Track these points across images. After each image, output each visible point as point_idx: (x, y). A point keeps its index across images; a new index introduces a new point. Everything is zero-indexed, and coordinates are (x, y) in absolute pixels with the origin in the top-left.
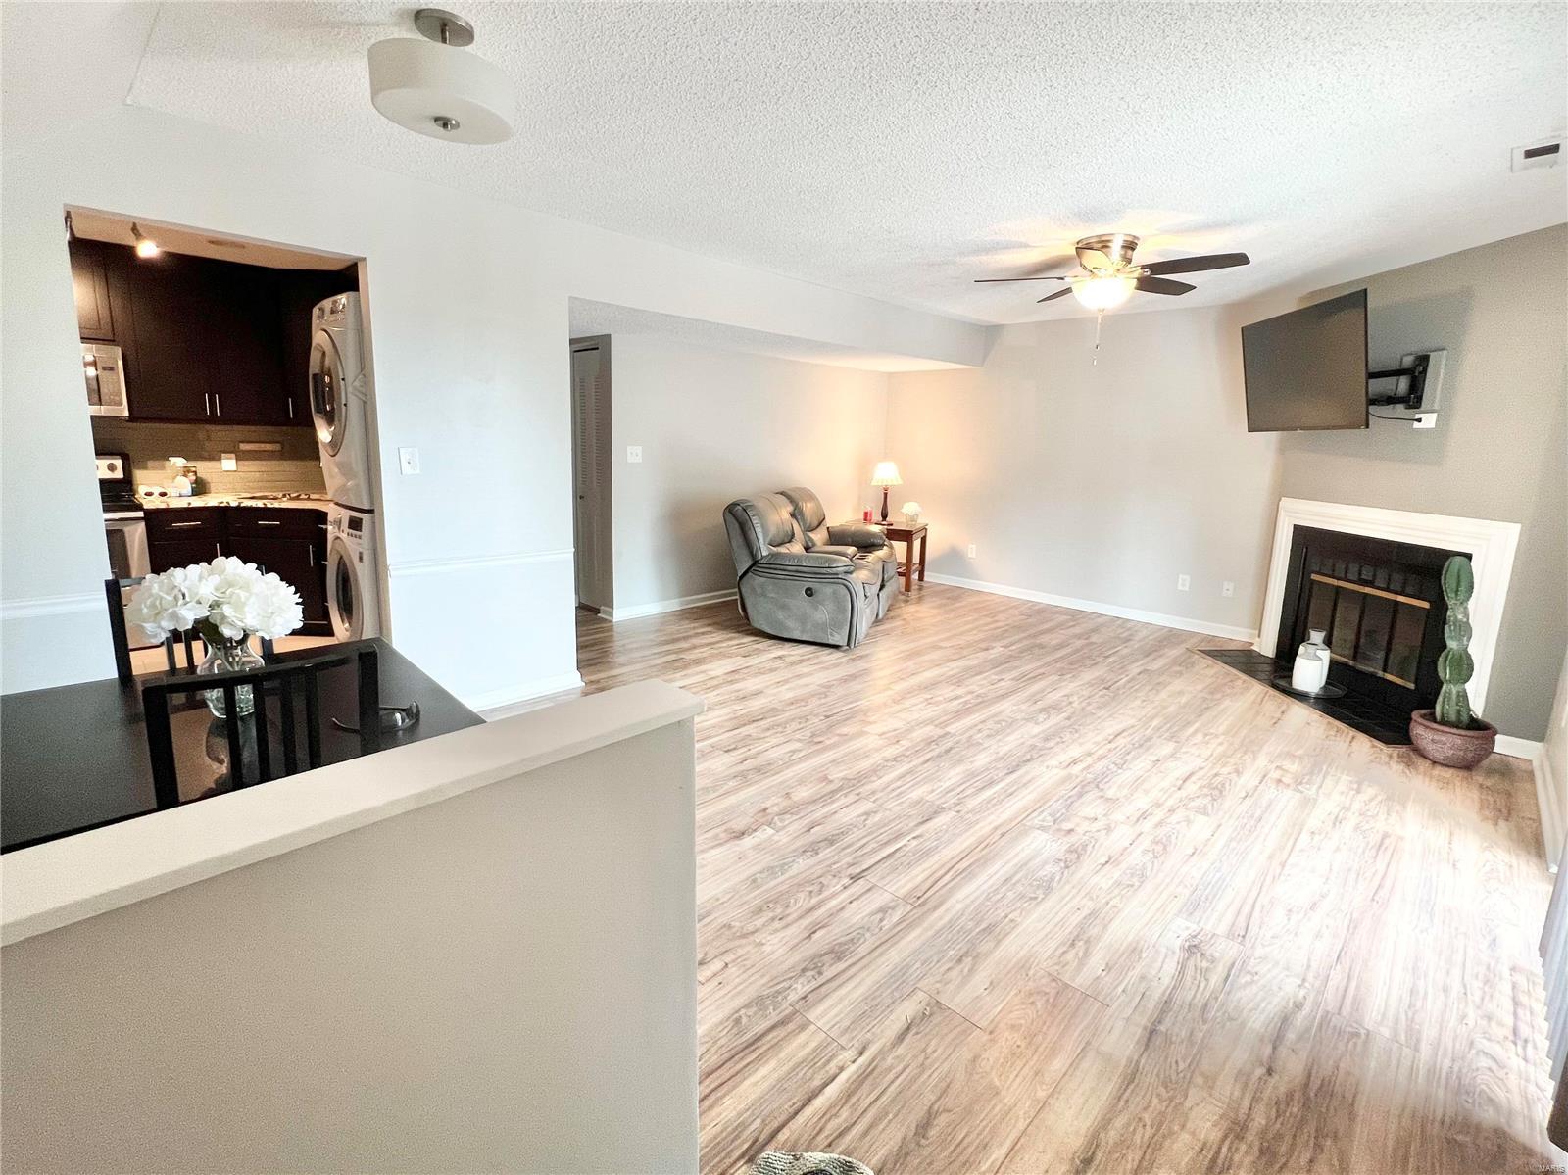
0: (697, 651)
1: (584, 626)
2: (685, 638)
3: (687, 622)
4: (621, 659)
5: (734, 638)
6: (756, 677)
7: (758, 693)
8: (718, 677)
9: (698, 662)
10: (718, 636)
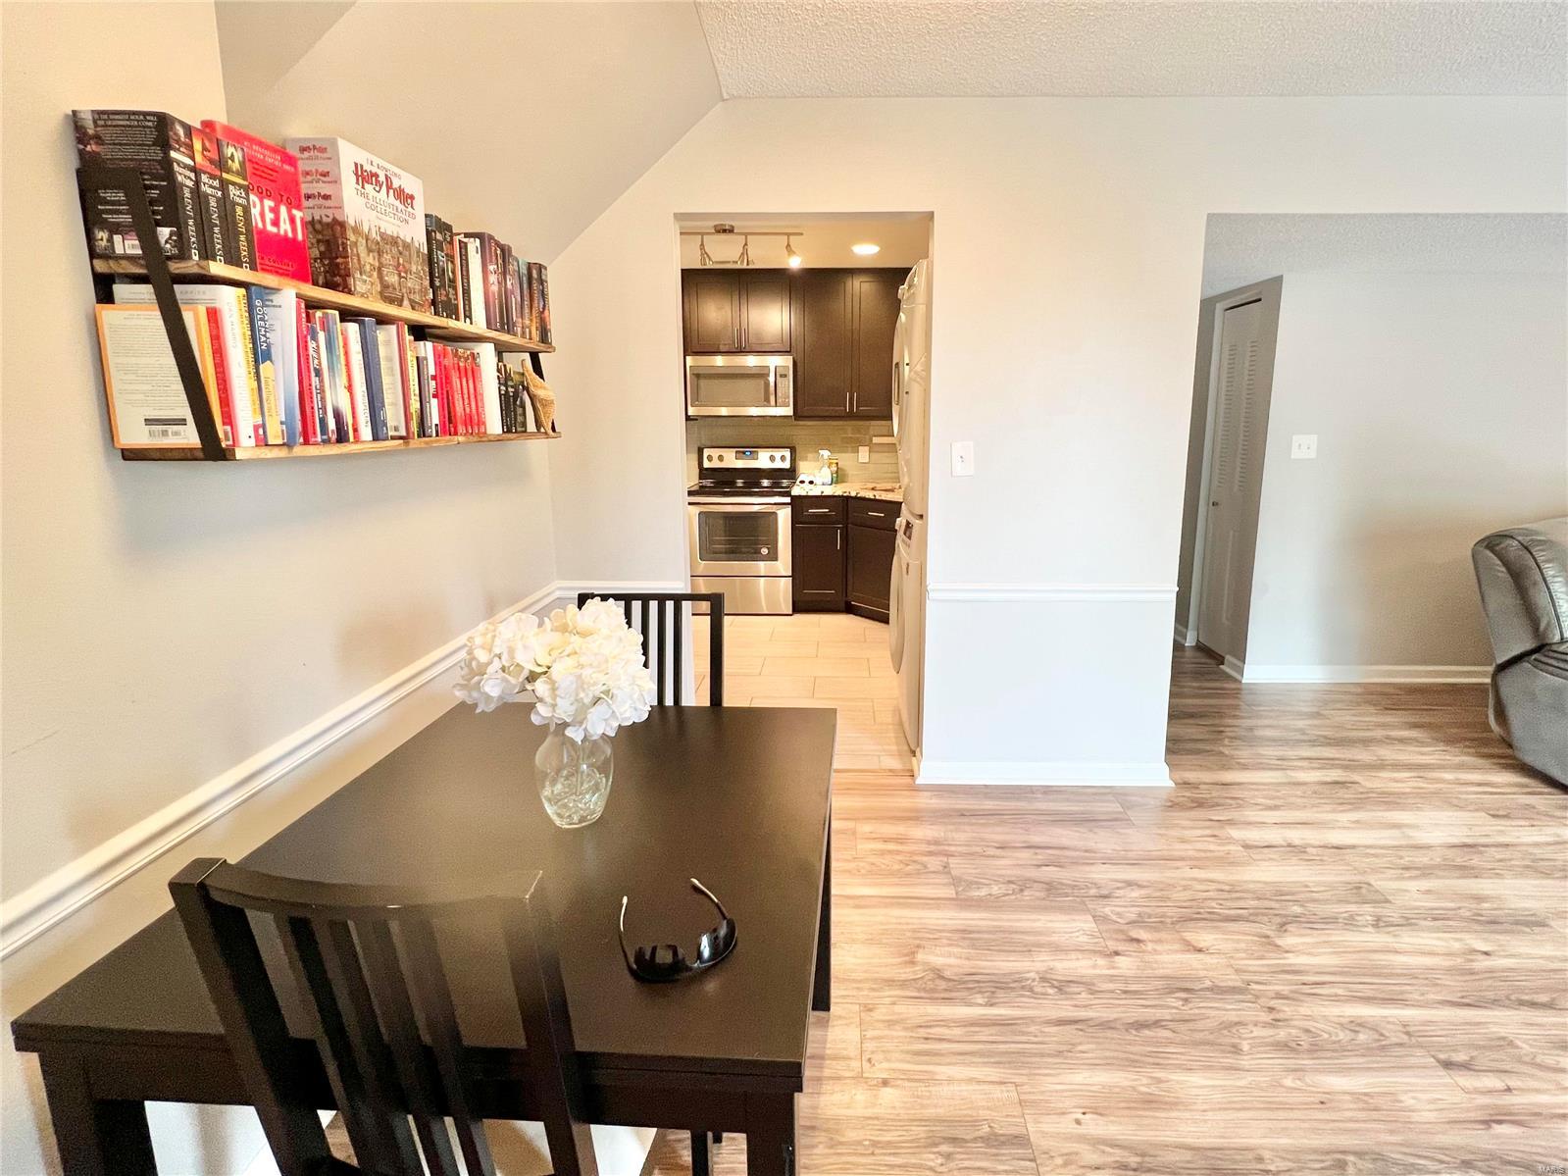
0: (1384, 774)
1: (1196, 679)
2: (1366, 742)
3: (1372, 709)
4: (1244, 754)
5: (1475, 768)
6: (1521, 875)
7: (1532, 923)
8: (1429, 847)
9: (1390, 800)
10: (1432, 754)
